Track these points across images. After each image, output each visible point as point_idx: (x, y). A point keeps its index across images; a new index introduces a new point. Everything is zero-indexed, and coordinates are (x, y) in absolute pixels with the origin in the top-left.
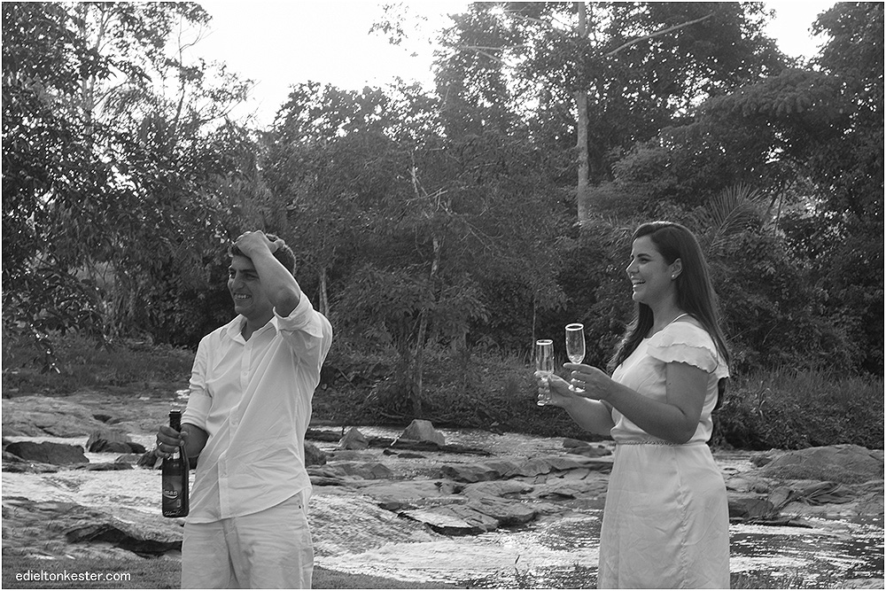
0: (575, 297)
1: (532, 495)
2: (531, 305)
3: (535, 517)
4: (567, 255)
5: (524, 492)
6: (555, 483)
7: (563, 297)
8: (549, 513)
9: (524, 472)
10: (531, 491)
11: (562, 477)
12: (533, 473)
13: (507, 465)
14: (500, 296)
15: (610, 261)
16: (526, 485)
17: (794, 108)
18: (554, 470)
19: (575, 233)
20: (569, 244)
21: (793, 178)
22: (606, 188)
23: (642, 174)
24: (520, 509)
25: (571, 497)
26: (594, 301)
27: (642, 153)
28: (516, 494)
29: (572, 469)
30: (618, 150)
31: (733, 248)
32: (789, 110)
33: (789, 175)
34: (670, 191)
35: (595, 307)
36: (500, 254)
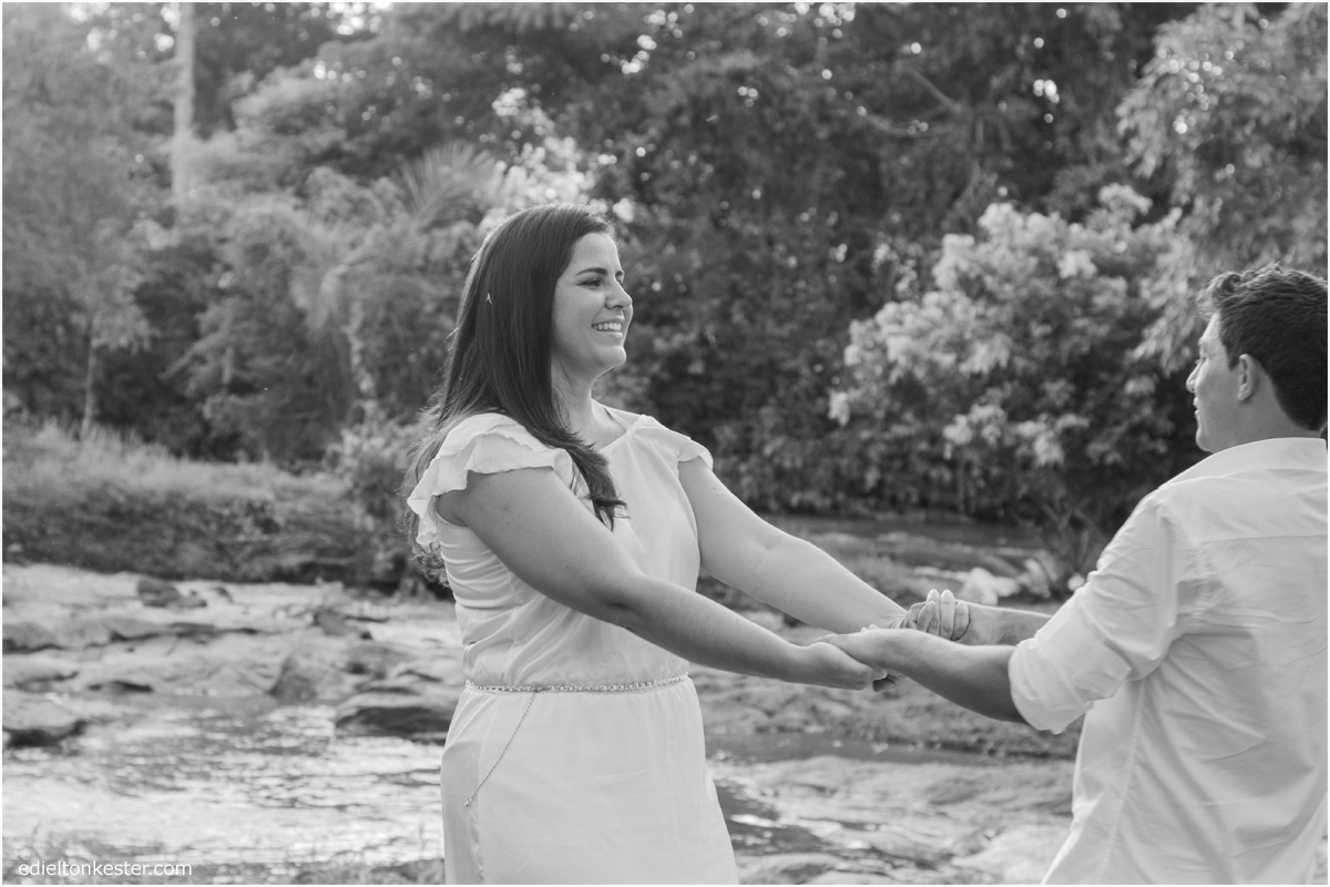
0: (163, 328)
1: (76, 685)
2: (87, 340)
3: (78, 728)
4: (153, 256)
5: (60, 678)
6: (118, 663)
7: (143, 327)
8: (104, 721)
9: (62, 641)
10: (74, 675)
11: (131, 650)
12: (79, 642)
13: (31, 628)
14: (33, 322)
15: (228, 268)
16: (64, 664)
17: (548, 19)
18: (117, 638)
19: (167, 219)
20: (157, 239)
21: (537, 141)
22: (223, 145)
23: (284, 125)
24: (52, 712)
25: (146, 689)
26: (195, 335)
27: (287, 87)
28: (45, 682)
29: (148, 637)
30: (246, 79)
31: (442, 250)
32: (539, 23)
33: (531, 137)
34: (332, 155)
35: (200, 347)
36: (31, 246)
